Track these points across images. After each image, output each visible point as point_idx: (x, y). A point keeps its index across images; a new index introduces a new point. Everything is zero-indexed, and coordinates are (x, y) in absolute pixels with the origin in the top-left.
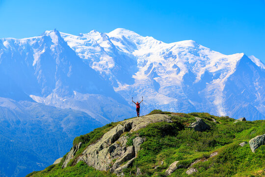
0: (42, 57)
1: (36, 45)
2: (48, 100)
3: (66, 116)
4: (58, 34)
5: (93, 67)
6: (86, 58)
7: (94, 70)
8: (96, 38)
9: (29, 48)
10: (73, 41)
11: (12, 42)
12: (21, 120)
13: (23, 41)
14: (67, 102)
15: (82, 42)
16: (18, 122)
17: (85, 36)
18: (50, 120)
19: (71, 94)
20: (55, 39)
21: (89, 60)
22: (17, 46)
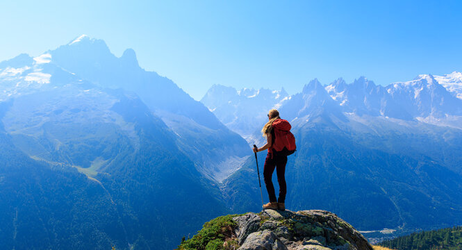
0: (421, 92)
1: (416, 86)
2: (427, 120)
3: (446, 131)
4: (432, 77)
5: (457, 97)
6: (451, 91)
7: (458, 99)
8: (458, 77)
9: (411, 87)
10: (441, 80)
11: (399, 85)
12: (414, 133)
13: (407, 83)
14: (441, 121)
15: (448, 80)
16: (412, 135)
17: (448, 76)
18: (434, 134)
19: (444, 116)
20: (430, 81)
21: (454, 92)
22: (403, 87)
